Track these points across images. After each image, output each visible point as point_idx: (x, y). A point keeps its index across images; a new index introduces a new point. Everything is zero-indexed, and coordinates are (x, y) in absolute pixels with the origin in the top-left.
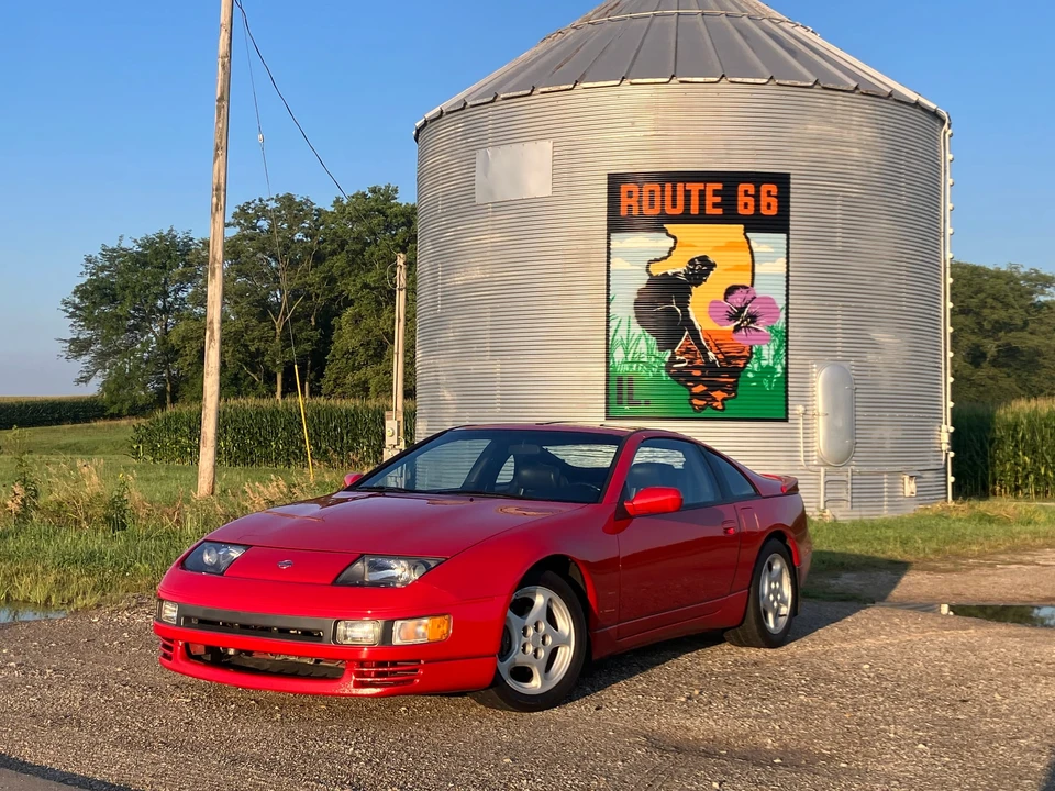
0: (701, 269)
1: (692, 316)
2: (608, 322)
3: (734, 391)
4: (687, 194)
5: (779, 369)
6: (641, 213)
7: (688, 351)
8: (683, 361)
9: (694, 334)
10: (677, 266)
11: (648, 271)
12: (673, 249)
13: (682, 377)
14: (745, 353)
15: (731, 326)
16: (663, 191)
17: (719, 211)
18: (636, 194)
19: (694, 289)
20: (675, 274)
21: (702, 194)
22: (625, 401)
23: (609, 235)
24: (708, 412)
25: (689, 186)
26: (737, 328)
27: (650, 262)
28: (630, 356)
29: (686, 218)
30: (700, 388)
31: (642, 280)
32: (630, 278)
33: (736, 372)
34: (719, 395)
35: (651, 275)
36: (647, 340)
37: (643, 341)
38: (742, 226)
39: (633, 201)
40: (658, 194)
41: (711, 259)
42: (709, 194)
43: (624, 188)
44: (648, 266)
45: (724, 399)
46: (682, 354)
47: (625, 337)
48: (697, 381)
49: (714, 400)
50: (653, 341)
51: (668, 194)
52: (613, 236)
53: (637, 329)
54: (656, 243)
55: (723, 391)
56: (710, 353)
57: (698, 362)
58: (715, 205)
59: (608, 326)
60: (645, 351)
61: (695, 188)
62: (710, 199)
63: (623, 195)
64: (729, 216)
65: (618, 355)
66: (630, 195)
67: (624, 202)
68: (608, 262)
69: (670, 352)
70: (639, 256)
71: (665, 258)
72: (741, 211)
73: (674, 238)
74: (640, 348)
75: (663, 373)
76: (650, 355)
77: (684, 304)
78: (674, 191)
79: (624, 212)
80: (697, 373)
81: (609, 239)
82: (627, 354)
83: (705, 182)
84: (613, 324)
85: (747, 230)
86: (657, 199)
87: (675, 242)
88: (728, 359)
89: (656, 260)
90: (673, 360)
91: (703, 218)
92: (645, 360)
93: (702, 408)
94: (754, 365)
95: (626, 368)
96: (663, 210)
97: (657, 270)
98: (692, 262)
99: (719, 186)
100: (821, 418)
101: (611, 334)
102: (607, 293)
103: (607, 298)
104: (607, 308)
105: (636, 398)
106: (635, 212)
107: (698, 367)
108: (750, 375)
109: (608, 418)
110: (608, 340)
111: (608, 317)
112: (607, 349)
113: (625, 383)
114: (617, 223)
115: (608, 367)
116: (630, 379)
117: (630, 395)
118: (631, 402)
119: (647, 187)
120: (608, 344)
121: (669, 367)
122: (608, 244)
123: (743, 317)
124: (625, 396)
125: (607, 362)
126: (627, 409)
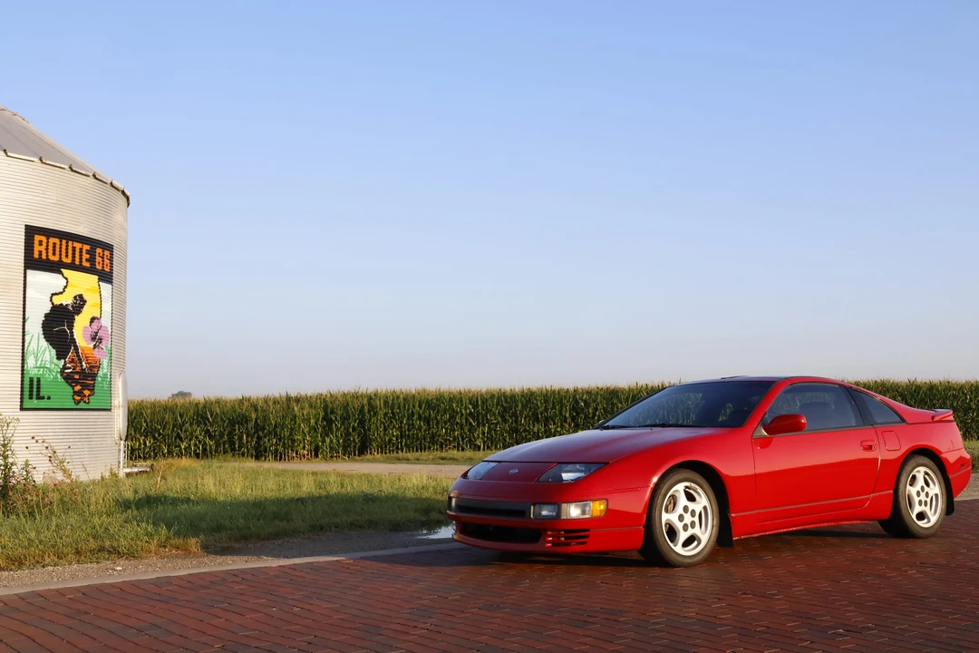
0: (80, 302)
1: (75, 336)
2: (24, 336)
3: (93, 390)
4: (74, 249)
5: (109, 375)
6: (48, 259)
7: (72, 361)
8: (70, 368)
9: (76, 348)
11: (51, 300)
12: (66, 287)
13: (68, 379)
14: (98, 364)
15: (92, 346)
16: (61, 245)
17: (87, 264)
18: (44, 244)
19: (76, 317)
20: (67, 305)
21: (81, 249)
22: (34, 397)
23: (25, 270)
24: (82, 405)
26: (95, 347)
27: (53, 295)
28: (39, 363)
29: (72, 267)
30: (78, 388)
31: (47, 307)
32: (39, 309)
33: (94, 376)
34: (87, 392)
35: (53, 304)
36: (50, 351)
37: (47, 352)
38: (97, 277)
39: (43, 248)
40: (58, 246)
41: (85, 297)
42: (84, 251)
43: (37, 238)
44: (51, 298)
45: (89, 396)
46: (70, 362)
47: (36, 349)
48: (77, 382)
49: (85, 396)
50: (54, 352)
51: (64, 247)
52: (29, 272)
53: (44, 343)
54: (55, 281)
55: (89, 390)
56: (83, 363)
57: (78, 369)
58: (87, 260)
59: (23, 339)
60: (48, 359)
61: (78, 246)
62: (85, 256)
63: (36, 242)
64: (91, 270)
65: (30, 362)
66: (40, 243)
67: (37, 248)
68: (25, 291)
69: (63, 361)
70: (45, 288)
71: (61, 293)
72: (97, 266)
73: (66, 279)
74: (43, 356)
75: (59, 375)
76: (51, 362)
77: (71, 327)
78: (67, 246)
79: (36, 255)
80: (77, 377)
81: (25, 274)
82: (37, 361)
83: (82, 243)
84: (26, 337)
85: (99, 280)
86: (58, 250)
87: (67, 282)
88: (91, 368)
89: (56, 294)
90: (65, 367)
91: (80, 268)
92: (48, 366)
93: (78, 402)
94: (100, 373)
95: (36, 371)
96: (60, 258)
97: (57, 300)
98: (75, 297)
99: (88, 247)
100: (121, 409)
101: (26, 345)
102: (24, 315)
103: (24, 318)
104: (24, 326)
105: (42, 394)
106: (44, 257)
107: (77, 373)
108: (100, 379)
109: (22, 409)
110: (23, 349)
111: (24, 332)
112: (23, 356)
113: (35, 383)
114: (32, 263)
115: (23, 370)
116: (39, 380)
117: (38, 391)
118: (40, 398)
119: (52, 240)
120: (23, 353)
121: (62, 372)
122: (25, 277)
123: (96, 339)
124: (35, 393)
125: (23, 367)
126: (35, 403)
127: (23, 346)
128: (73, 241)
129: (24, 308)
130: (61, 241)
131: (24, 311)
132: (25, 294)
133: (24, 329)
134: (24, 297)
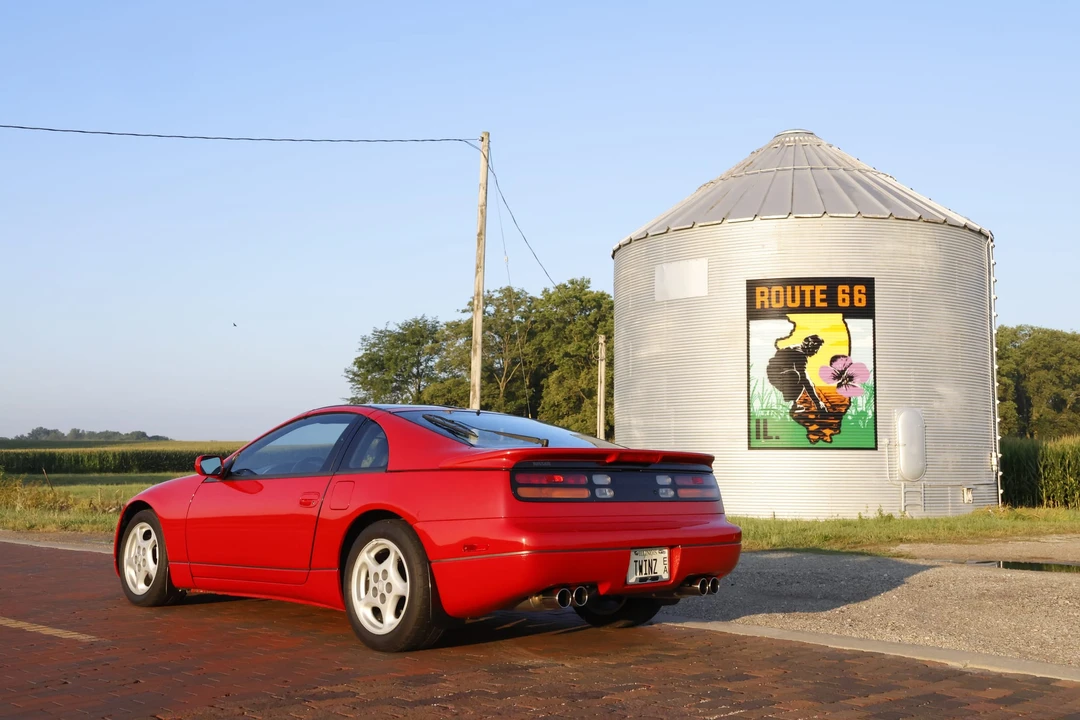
0: (814, 344)
1: (808, 377)
2: (749, 381)
3: (839, 429)
4: (803, 293)
5: (870, 414)
7: (805, 401)
8: (802, 409)
9: (810, 389)
10: (796, 342)
13: (802, 419)
14: (847, 402)
15: (835, 384)
17: (825, 305)
18: (767, 294)
19: (809, 359)
20: (795, 348)
21: (813, 293)
22: (762, 437)
23: (748, 321)
24: (821, 444)
25: (803, 288)
26: (839, 385)
27: (778, 340)
28: (764, 406)
29: (802, 310)
30: (814, 427)
31: (772, 353)
32: (764, 353)
33: (840, 416)
34: (828, 432)
35: (778, 349)
37: (773, 395)
38: (841, 315)
39: (765, 299)
40: (782, 293)
41: (820, 337)
43: (759, 290)
45: (832, 435)
46: (802, 403)
47: (761, 392)
48: (812, 422)
49: (825, 435)
50: (780, 394)
51: (789, 293)
53: (769, 387)
54: (780, 327)
56: (821, 403)
57: (813, 409)
58: (822, 300)
59: (749, 384)
60: (775, 401)
61: (808, 289)
62: (818, 296)
64: (832, 308)
65: (756, 405)
66: (762, 294)
67: (759, 299)
68: (748, 340)
69: (792, 402)
70: (770, 335)
72: (841, 304)
74: (772, 400)
75: (788, 417)
77: (802, 369)
78: (793, 291)
79: (758, 306)
81: (748, 325)
82: (762, 404)
83: (815, 285)
85: (844, 317)
87: (795, 326)
88: (834, 406)
89: (782, 339)
90: (795, 408)
91: (814, 310)
93: (816, 441)
94: (852, 411)
95: (762, 413)
96: (785, 304)
97: (783, 345)
98: (806, 339)
99: (824, 287)
100: (901, 448)
101: (751, 390)
102: (748, 362)
103: (748, 365)
104: (748, 372)
105: (769, 434)
106: (766, 306)
107: (812, 413)
108: (850, 418)
109: (750, 448)
110: (749, 394)
111: (749, 378)
112: (749, 400)
113: (762, 424)
114: (753, 313)
115: (749, 413)
116: (765, 421)
117: (765, 432)
118: (766, 437)
119: (775, 289)
120: (749, 397)
121: (792, 412)
122: (748, 328)
123: (843, 378)
124: (762, 434)
125: (749, 410)
126: (763, 442)
127: (749, 391)
128: (800, 285)
129: (748, 356)
130: (785, 288)
131: (748, 359)
132: (748, 343)
133: (748, 375)
134: (748, 346)
